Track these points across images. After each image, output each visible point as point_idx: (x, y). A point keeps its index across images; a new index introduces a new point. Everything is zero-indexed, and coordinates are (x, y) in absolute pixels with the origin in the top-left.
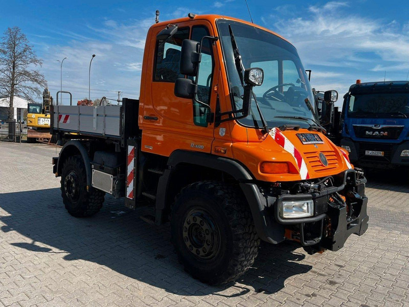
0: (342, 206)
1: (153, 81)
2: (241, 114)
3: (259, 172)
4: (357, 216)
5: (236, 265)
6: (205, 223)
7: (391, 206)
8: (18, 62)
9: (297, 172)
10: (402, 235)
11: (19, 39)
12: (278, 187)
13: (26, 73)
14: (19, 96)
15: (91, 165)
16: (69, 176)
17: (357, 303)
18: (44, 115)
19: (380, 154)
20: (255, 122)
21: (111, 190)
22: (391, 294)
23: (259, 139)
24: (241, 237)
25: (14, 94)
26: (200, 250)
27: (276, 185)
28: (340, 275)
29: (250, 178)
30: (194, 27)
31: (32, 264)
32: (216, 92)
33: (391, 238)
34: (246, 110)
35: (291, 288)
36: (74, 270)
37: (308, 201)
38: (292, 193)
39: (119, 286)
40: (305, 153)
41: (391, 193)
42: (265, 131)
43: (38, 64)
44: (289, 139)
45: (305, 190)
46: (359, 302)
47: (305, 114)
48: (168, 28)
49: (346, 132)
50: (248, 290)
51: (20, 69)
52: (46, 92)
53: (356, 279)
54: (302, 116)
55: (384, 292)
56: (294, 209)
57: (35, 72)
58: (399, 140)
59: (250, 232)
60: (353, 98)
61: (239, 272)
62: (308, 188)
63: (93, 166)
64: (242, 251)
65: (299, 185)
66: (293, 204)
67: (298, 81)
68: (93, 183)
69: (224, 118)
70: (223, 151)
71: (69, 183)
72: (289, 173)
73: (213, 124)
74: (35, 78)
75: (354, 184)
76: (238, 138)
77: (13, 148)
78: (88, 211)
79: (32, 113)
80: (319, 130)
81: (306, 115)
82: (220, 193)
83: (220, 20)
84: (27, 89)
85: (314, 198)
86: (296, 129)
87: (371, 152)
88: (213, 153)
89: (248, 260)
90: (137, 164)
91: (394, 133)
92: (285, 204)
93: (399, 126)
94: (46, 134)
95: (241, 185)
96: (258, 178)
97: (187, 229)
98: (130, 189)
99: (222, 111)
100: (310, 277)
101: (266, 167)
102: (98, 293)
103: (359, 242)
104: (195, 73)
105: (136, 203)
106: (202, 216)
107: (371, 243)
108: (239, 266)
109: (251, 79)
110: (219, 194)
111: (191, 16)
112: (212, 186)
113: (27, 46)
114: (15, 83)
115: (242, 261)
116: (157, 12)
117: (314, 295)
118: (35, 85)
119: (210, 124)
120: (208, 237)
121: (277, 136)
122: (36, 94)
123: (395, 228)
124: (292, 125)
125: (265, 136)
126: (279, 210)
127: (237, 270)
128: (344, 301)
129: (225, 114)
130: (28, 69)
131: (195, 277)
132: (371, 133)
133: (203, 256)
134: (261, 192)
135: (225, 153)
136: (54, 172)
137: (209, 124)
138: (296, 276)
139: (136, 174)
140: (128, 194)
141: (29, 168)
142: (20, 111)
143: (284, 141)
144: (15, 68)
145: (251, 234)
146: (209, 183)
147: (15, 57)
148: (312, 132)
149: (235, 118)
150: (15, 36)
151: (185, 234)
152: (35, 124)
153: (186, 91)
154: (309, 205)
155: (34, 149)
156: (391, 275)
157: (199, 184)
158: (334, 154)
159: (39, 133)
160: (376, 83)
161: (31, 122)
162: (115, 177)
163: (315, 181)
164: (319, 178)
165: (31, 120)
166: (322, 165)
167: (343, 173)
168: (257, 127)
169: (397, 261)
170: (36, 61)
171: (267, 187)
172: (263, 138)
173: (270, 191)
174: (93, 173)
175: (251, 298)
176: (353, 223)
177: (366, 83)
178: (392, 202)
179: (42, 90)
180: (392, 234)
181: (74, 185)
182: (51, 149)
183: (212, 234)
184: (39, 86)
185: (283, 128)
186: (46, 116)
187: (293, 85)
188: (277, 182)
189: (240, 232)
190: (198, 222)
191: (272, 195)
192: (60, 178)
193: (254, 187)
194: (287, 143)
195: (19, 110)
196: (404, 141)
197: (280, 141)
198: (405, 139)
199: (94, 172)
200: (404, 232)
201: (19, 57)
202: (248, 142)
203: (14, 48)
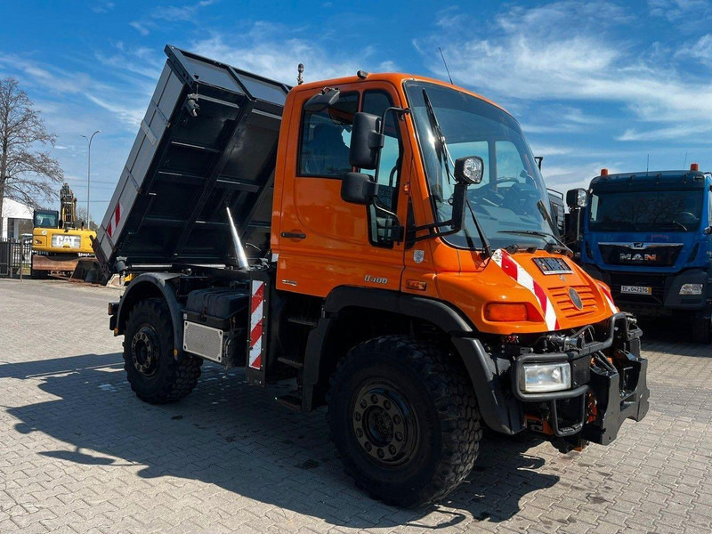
0: (611, 373)
1: (297, 176)
2: (449, 228)
3: (484, 320)
4: (633, 390)
5: (446, 473)
6: (392, 405)
7: (671, 377)
8: (13, 138)
9: (540, 319)
10: (697, 424)
11: (16, 99)
12: (513, 344)
13: (26, 158)
14: (12, 197)
15: (182, 314)
16: (141, 334)
17: (641, 530)
18: (62, 231)
19: (646, 291)
20: (469, 241)
21: (220, 355)
22: (693, 516)
23: (477, 267)
24: (454, 425)
25: (5, 194)
26: (385, 449)
27: (511, 339)
28: (607, 488)
29: (468, 329)
30: (366, 92)
31: (97, 482)
32: (407, 193)
33: (679, 428)
34: (457, 221)
35: (533, 510)
36: (171, 489)
37: (561, 365)
38: (536, 352)
39: (252, 513)
40: (549, 289)
41: (667, 356)
42: (486, 255)
43: (49, 142)
44: (522, 266)
45: (555, 347)
46: (644, 528)
47: (539, 227)
48: (323, 93)
49: (588, 256)
50: (462, 518)
51: (15, 150)
52: (65, 189)
53: (634, 494)
54: (536, 230)
55: (680, 512)
56: (540, 377)
57: (43, 156)
58: (676, 268)
59: (469, 416)
60: (596, 199)
61: (451, 484)
62: (562, 344)
63: (185, 316)
64: (456, 448)
65: (545, 339)
66: (539, 369)
67: (523, 175)
68: (185, 344)
69: (422, 235)
70: (421, 288)
71: (141, 344)
72: (527, 320)
73: (402, 245)
74: (42, 166)
75: (624, 339)
76: (444, 265)
77: (11, 288)
78: (173, 392)
79: (42, 227)
80: (563, 252)
81: (541, 229)
82: (417, 355)
83: (409, 82)
84: (28, 185)
85: (571, 360)
86: (531, 250)
87: (629, 288)
88: (404, 290)
89: (465, 464)
90: (268, 311)
91: (666, 256)
92: (528, 369)
93: (673, 245)
94: (66, 263)
95: (454, 340)
96: (481, 329)
97: (360, 415)
98: (256, 352)
99: (418, 224)
100: (560, 493)
101: (494, 312)
102: (220, 526)
103: (629, 436)
104: (374, 164)
105: (267, 375)
106: (386, 393)
107: (648, 437)
108: (452, 474)
109: (467, 174)
110: (415, 357)
111: (362, 74)
112: (402, 344)
113: (28, 111)
114: (7, 174)
115: (456, 466)
116: (300, 66)
117: (571, 520)
118: (40, 178)
119: (398, 244)
120: (399, 428)
121: (505, 261)
122: (44, 194)
123: (683, 413)
124: (524, 245)
125: (486, 261)
126: (519, 379)
127: (449, 480)
128: (620, 528)
129: (423, 228)
130: (29, 151)
131: (374, 497)
132: (629, 257)
133: (389, 460)
134: (487, 351)
135: (425, 290)
136: (112, 328)
137: (395, 243)
138: (537, 491)
139: (266, 328)
140: (252, 361)
141: (48, 323)
142: (13, 224)
143: (516, 269)
144: (8, 149)
145: (469, 420)
146: (396, 339)
147: (7, 130)
148: (553, 256)
149: (440, 235)
150: (8, 95)
151: (357, 425)
152: (47, 246)
153: (360, 193)
154: (564, 371)
155: (48, 289)
156: (688, 485)
157: (380, 341)
158: (590, 290)
159: (53, 262)
160: (633, 175)
161: (40, 242)
162: (227, 333)
163: (568, 332)
164: (574, 328)
165: (40, 238)
166: (574, 308)
167: (608, 320)
168: (472, 249)
169: (694, 464)
170: (45, 137)
171: (495, 343)
172: (482, 265)
173: (502, 349)
174: (186, 327)
175: (472, 527)
176: (627, 400)
177: (617, 175)
178: (672, 370)
179: (58, 187)
180: (679, 423)
181: (149, 349)
182: (78, 289)
183: (406, 423)
184: (48, 180)
185: (511, 249)
186: (67, 231)
187: (517, 181)
188: (512, 335)
189: (453, 417)
190: (380, 404)
191: (503, 357)
192: (122, 338)
193: (476, 342)
194: (521, 272)
195: (11, 221)
196: (684, 270)
197: (511, 271)
198: (686, 266)
199: (188, 325)
200: (697, 418)
201: (14, 129)
202: (459, 272)
203: (7, 116)
